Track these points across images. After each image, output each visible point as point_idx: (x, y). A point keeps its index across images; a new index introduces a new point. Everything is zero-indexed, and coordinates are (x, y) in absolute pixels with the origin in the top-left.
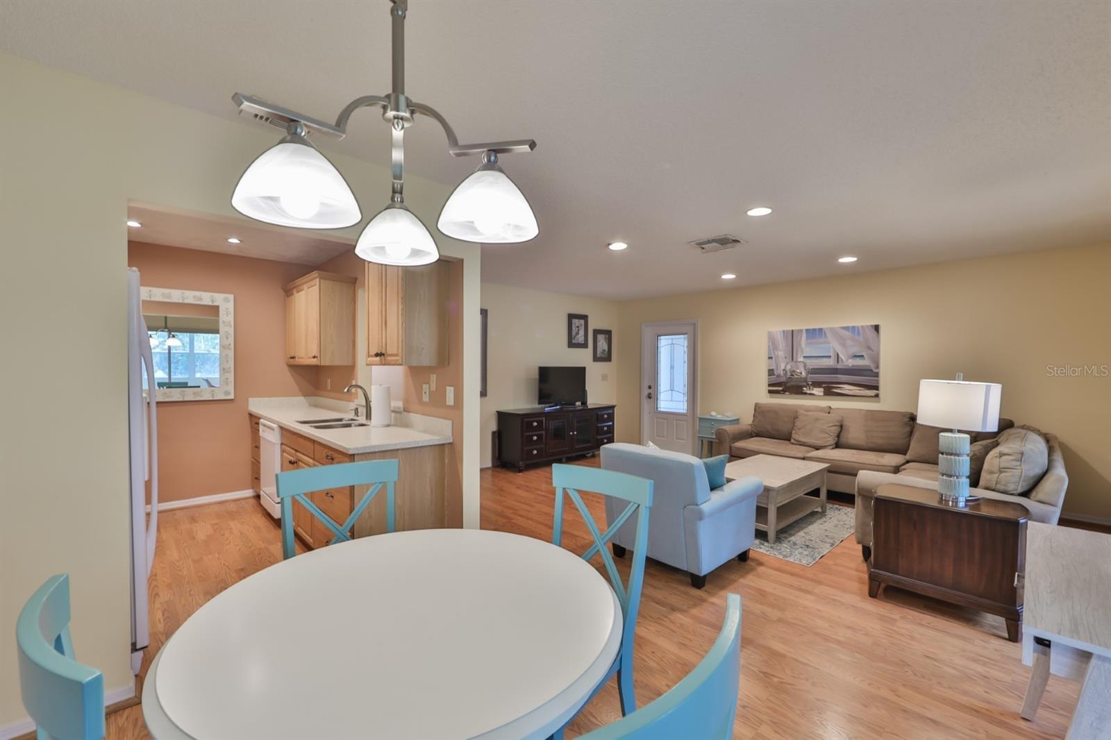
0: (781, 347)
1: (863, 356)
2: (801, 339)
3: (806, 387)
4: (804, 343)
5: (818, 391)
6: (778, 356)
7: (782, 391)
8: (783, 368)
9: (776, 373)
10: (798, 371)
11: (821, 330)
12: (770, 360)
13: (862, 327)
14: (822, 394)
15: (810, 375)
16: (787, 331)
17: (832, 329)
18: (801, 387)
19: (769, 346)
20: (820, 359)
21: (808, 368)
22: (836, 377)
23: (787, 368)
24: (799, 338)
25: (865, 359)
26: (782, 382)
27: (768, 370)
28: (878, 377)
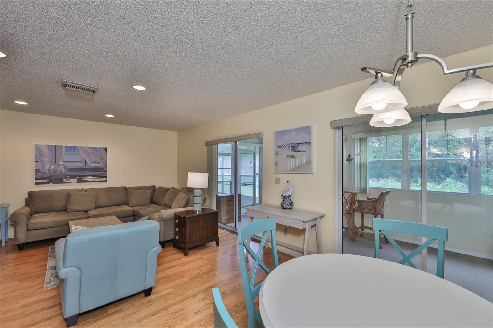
0: (46, 155)
1: (99, 162)
2: (62, 150)
3: (65, 179)
4: (64, 153)
5: (74, 181)
6: (44, 161)
7: (47, 182)
8: (47, 168)
9: (42, 172)
10: (60, 170)
11: (75, 147)
12: (36, 163)
13: (99, 148)
14: (76, 182)
15: (68, 172)
16: (53, 145)
17: (82, 148)
18: (62, 179)
19: (36, 154)
20: (74, 163)
21: (67, 168)
22: (85, 173)
23: (51, 168)
24: (60, 151)
25: (100, 163)
26: (47, 177)
27: (35, 169)
28: (106, 172)
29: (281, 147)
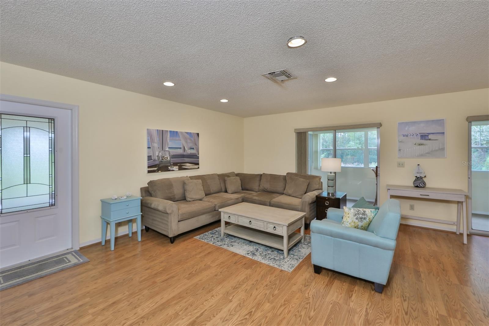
0: (156, 141)
1: (194, 148)
2: (167, 136)
3: (170, 166)
4: (169, 139)
5: (176, 168)
6: (154, 147)
7: (157, 170)
8: (157, 155)
9: (153, 159)
10: (166, 156)
11: (177, 132)
12: (149, 149)
13: (193, 133)
14: (178, 169)
15: (172, 159)
16: (161, 130)
17: (181, 133)
18: (167, 166)
19: (148, 139)
20: (176, 149)
21: (171, 155)
22: (184, 159)
23: (160, 155)
24: (166, 136)
25: (194, 150)
26: (156, 165)
27: (148, 156)
28: (199, 159)
29: (407, 136)
